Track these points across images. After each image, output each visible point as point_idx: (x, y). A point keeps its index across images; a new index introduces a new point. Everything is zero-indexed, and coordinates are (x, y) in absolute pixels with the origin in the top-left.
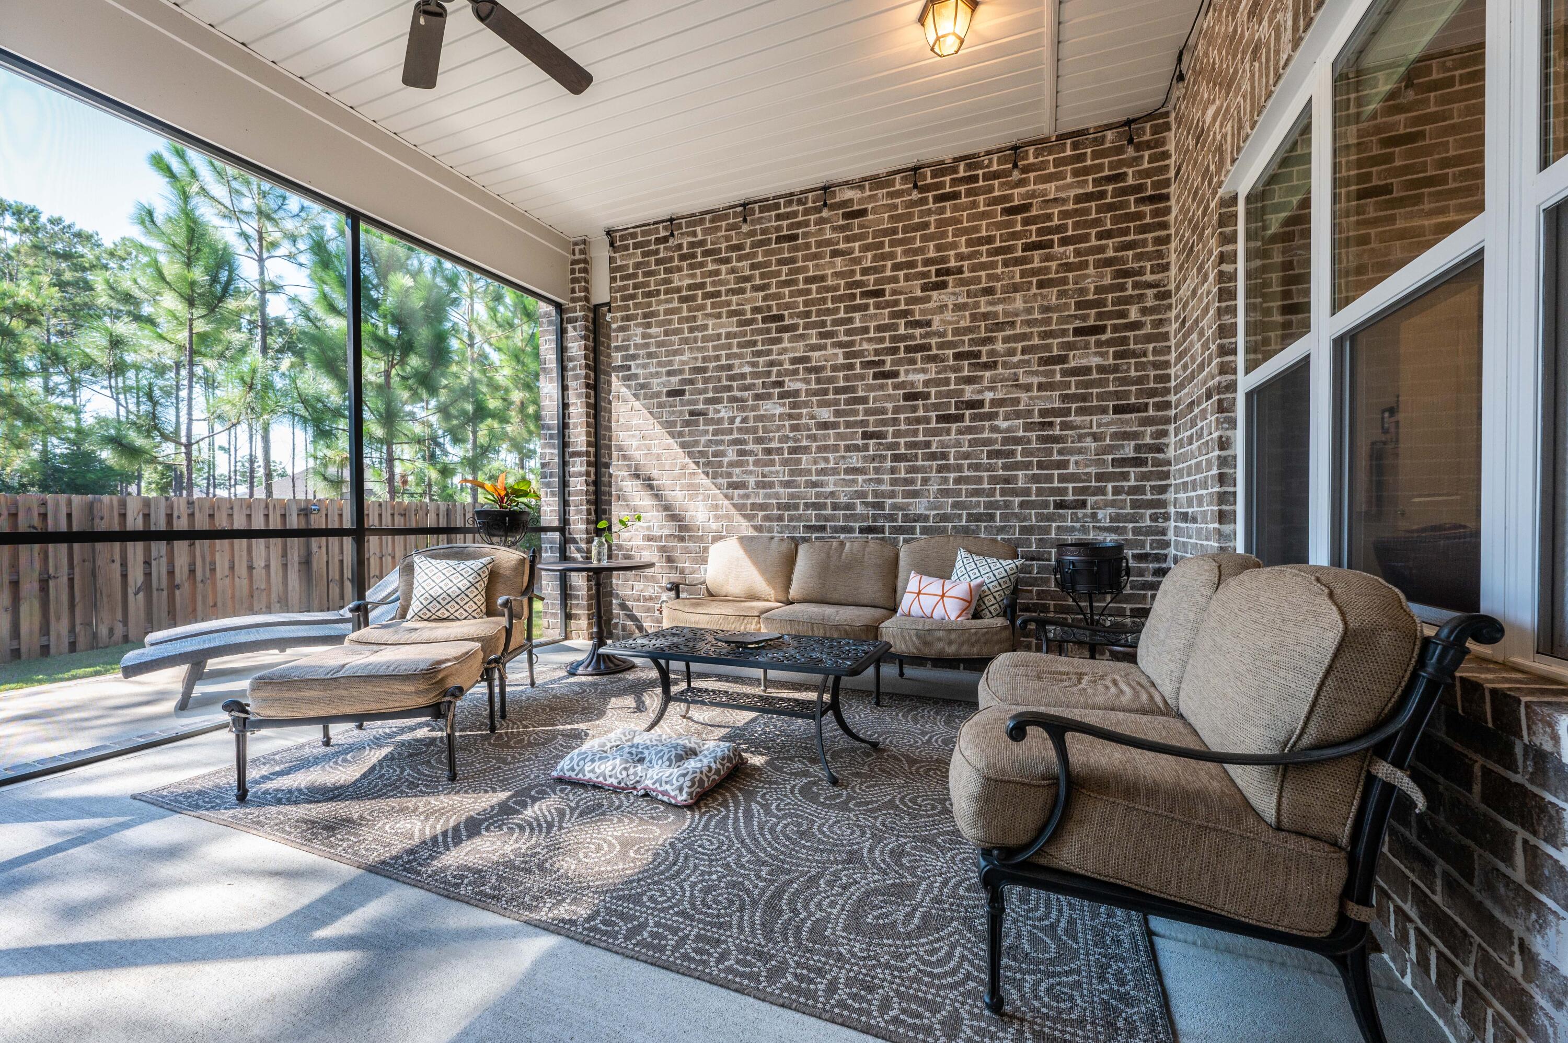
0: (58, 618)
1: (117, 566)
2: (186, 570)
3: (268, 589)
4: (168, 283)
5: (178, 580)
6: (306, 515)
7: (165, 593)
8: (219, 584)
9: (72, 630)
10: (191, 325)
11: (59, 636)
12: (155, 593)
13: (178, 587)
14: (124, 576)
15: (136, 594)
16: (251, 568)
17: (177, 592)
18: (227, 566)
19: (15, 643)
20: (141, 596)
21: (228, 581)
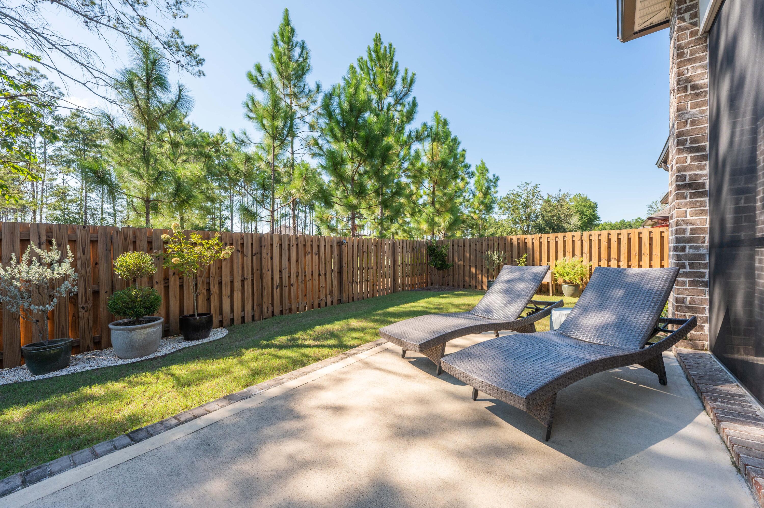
0: (248, 302)
1: (270, 272)
2: (295, 275)
3: (326, 287)
4: (266, 129)
5: (292, 282)
6: (340, 245)
7: (287, 288)
8: (307, 283)
9: (253, 308)
10: (274, 151)
11: (248, 313)
12: (284, 288)
13: (292, 285)
14: (272, 279)
15: (277, 289)
16: (319, 275)
17: (292, 288)
18: (310, 274)
19: (232, 314)
20: (279, 289)
21: (311, 281)
